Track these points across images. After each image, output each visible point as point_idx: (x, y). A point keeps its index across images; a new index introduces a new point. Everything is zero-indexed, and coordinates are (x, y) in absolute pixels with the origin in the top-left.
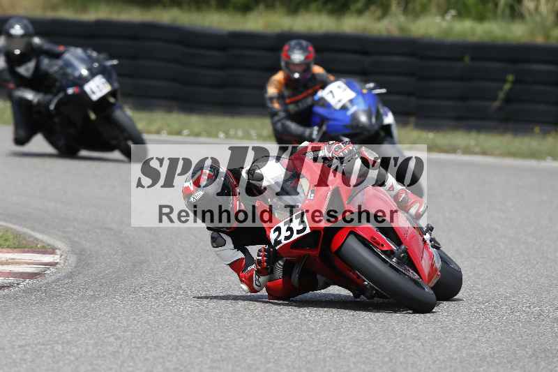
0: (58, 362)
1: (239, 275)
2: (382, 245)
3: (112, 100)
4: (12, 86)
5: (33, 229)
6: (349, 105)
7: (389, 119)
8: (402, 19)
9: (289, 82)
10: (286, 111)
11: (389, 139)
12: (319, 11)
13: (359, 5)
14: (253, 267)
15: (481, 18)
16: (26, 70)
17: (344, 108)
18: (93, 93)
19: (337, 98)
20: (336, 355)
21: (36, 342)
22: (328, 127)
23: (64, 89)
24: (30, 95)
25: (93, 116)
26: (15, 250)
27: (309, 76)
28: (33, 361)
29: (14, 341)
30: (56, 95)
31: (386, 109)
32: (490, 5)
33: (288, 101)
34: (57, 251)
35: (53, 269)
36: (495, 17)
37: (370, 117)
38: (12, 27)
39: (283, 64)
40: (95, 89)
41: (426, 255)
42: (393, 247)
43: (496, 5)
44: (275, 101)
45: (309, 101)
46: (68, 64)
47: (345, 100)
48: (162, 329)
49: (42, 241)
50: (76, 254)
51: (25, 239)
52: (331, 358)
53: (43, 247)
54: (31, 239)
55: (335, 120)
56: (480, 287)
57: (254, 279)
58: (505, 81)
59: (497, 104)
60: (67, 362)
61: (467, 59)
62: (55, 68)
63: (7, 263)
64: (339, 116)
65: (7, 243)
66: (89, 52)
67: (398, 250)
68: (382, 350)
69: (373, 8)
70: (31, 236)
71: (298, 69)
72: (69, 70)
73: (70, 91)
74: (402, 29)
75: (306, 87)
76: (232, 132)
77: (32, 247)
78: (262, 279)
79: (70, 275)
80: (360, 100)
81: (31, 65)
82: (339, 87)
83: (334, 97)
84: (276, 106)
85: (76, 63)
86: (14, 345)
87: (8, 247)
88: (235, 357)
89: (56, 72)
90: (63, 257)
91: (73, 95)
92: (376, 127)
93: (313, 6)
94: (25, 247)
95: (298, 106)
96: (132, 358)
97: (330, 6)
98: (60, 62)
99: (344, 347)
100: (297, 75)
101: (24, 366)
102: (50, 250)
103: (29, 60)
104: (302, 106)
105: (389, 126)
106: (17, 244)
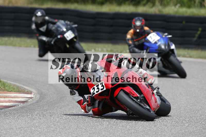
0: (33, 134)
1: (81, 106)
2: (134, 95)
3: (75, 40)
4: (38, 35)
5: (24, 85)
6: (157, 42)
7: (173, 47)
8: (160, 8)
9: (135, 33)
10: (134, 44)
11: (173, 54)
12: (129, 5)
13: (144, 2)
14: (86, 103)
15: (189, 7)
16: (43, 29)
17: (156, 43)
18: (68, 37)
19: (153, 39)
20: (136, 131)
21: (25, 126)
22: (150, 50)
23: (57, 36)
24: (44, 39)
25: (68, 46)
26: (17, 93)
27: (143, 31)
28: (24, 134)
29: (17, 126)
30: (54, 38)
31: (172, 43)
32: (193, 2)
33: (135, 40)
34: (33, 93)
35: (31, 100)
36: (195, 7)
37: (165, 46)
38: (37, 13)
39: (133, 26)
40: (68, 36)
41: (153, 98)
42: (138, 95)
43: (195, 2)
44: (130, 40)
45: (143, 40)
46: (59, 27)
47: (156, 40)
48: (71, 122)
49: (27, 89)
50: (39, 94)
51: (21, 89)
52: (133, 132)
53: (28, 92)
54: (23, 89)
55: (152, 47)
56: (189, 106)
57: (87, 108)
58: (198, 30)
59: (195, 39)
60: (36, 134)
61: (184, 22)
62: (54, 28)
63: (14, 97)
64: (154, 46)
65: (14, 90)
66: (66, 22)
67: (140, 97)
68: (152, 130)
69: (149, 3)
70: (23, 88)
71: (138, 28)
72: (59, 29)
73: (59, 37)
74: (160, 11)
75: (142, 35)
76: (97, 49)
77: (23, 92)
78: (89, 108)
79: (37, 102)
80: (162, 39)
81: (45, 27)
82: (154, 35)
83: (152, 39)
84: (130, 42)
85: (61, 26)
86: (17, 128)
87: (15, 91)
88: (98, 132)
89: (54, 30)
90: (35, 95)
91: (60, 38)
92: (168, 50)
93: (127, 3)
94: (21, 92)
95: (139, 43)
96: (60, 132)
97: (133, 3)
98: (56, 26)
99: (138, 129)
100: (138, 31)
101: (21, 135)
102: (30, 93)
103: (44, 25)
104: (140, 42)
105: (173, 50)
106: (18, 90)
